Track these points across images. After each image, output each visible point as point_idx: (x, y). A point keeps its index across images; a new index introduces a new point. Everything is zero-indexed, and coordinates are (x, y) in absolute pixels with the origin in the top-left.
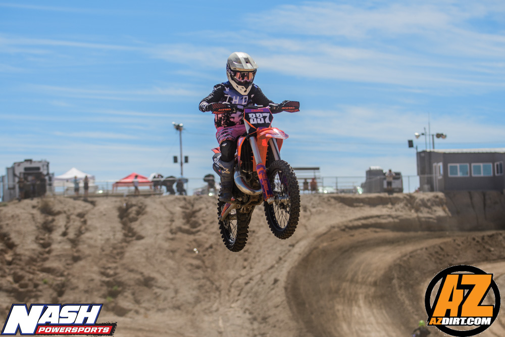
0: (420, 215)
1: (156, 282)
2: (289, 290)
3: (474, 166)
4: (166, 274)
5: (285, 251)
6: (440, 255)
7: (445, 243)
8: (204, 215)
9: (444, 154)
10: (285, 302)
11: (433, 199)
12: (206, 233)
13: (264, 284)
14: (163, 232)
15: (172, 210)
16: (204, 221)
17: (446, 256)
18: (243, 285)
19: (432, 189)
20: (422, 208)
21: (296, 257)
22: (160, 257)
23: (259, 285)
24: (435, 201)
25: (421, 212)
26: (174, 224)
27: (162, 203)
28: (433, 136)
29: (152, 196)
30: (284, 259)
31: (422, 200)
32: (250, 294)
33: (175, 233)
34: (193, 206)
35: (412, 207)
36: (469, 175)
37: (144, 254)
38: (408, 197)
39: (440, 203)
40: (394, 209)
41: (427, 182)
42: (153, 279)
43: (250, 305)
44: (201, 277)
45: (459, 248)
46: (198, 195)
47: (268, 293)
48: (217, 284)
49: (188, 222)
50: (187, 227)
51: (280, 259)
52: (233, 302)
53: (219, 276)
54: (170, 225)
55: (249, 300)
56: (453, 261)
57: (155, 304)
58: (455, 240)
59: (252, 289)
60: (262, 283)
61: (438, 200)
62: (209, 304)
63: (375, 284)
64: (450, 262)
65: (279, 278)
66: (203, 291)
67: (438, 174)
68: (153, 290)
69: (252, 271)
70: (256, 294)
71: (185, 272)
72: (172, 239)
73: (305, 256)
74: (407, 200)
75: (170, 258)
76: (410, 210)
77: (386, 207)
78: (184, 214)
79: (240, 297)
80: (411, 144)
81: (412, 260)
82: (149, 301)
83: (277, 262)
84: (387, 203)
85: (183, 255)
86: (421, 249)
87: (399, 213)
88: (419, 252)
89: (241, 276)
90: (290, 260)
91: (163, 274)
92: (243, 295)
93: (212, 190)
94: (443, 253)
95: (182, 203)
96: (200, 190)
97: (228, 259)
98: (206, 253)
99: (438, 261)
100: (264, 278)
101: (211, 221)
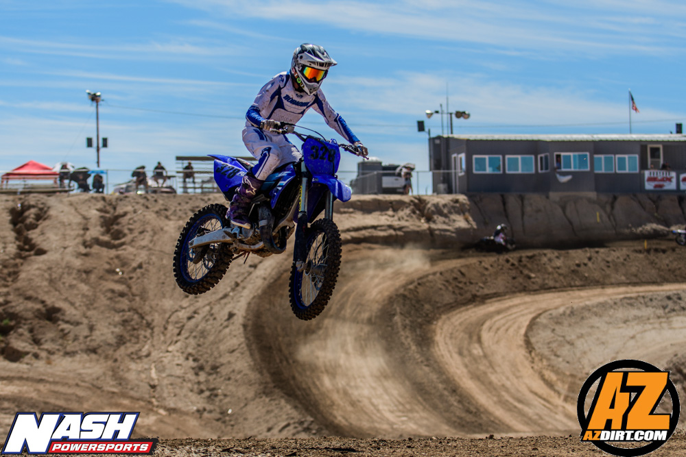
0: (433, 226)
1: (63, 315)
2: (249, 328)
3: (509, 159)
4: (77, 304)
5: (243, 274)
6: (460, 282)
7: (467, 266)
8: (131, 222)
9: (468, 141)
10: (244, 345)
11: (452, 204)
12: (133, 247)
13: (215, 319)
14: (73, 244)
15: (85, 213)
16: (131, 230)
17: (468, 284)
18: (185, 321)
19: (450, 191)
20: (435, 217)
21: (259, 282)
22: (69, 280)
23: (207, 321)
24: (453, 207)
25: (434, 222)
26: (88, 233)
27: (71, 204)
28: (451, 114)
29: (58, 194)
30: (242, 285)
31: (436, 206)
32: (194, 334)
33: (90, 246)
34: (115, 208)
35: (422, 215)
36: (501, 172)
37: (47, 275)
38: (416, 201)
39: (461, 210)
40: (396, 218)
41: (444, 181)
42: (58, 310)
43: (194, 349)
44: (126, 308)
45: (486, 273)
46: (121, 193)
47: (220, 331)
48: (149, 318)
49: (108, 231)
50: (106, 238)
51: (237, 285)
52: (170, 344)
53: (151, 307)
54: (83, 235)
55: (192, 342)
56: (478, 291)
57: (61, 345)
58: (481, 262)
59: (197, 326)
60: (211, 318)
61: (457, 205)
62: (137, 347)
63: (369, 321)
64: (474, 292)
65: (235, 311)
66: (129, 328)
67: (459, 170)
68: (59, 325)
69: (197, 301)
70: (203, 334)
71: (103, 301)
72: (86, 255)
73: (272, 281)
74: (415, 205)
75: (83, 281)
76: (420, 220)
77: (386, 214)
78: (102, 220)
79: (179, 337)
80: (421, 126)
81: (421, 289)
82: (53, 340)
83: (233, 290)
84: (387, 209)
85: (101, 278)
86: (434, 274)
87: (403, 223)
88: (431, 277)
89: (182, 308)
90: (250, 286)
91: (72, 304)
92: (185, 334)
93: (142, 186)
94: (464, 280)
95: (100, 205)
96: (124, 186)
97: (163, 283)
98: (133, 275)
99: (457, 291)
100: (213, 311)
101: (140, 230)
